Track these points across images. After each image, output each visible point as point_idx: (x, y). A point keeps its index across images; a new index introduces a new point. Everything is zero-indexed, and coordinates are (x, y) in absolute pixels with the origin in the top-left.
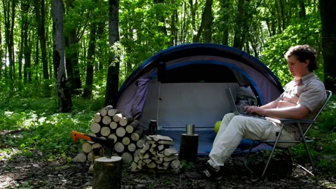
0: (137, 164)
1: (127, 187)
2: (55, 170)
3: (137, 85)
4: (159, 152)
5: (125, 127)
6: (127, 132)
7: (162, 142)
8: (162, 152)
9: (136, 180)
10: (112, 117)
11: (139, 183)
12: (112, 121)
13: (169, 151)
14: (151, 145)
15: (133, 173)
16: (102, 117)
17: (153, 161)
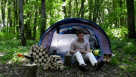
0: (46, 67)
1: (41, 76)
2: (14, 69)
3: (48, 35)
4: (55, 62)
5: (42, 52)
6: (43, 54)
7: (56, 58)
8: (56, 62)
9: (45, 73)
10: (37, 48)
11: (46, 75)
12: (37, 49)
13: (59, 62)
14: (52, 59)
15: (44, 70)
16: (33, 48)
17: (53, 66)
